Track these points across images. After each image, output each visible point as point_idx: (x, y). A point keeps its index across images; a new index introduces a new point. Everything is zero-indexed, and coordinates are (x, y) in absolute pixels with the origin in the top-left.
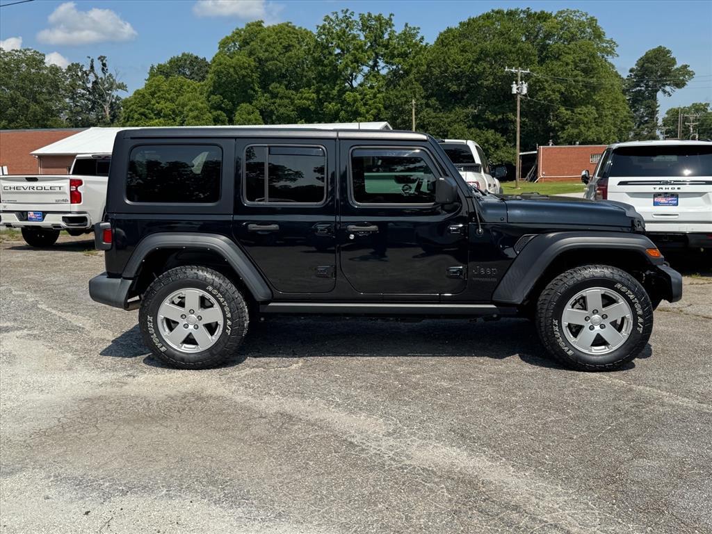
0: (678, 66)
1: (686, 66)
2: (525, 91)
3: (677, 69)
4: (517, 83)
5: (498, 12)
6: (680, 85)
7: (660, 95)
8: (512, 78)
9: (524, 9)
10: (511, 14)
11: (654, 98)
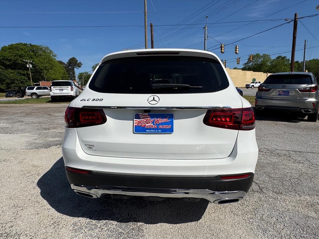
0: (78, 62)
1: (80, 62)
2: (31, 67)
3: (79, 63)
4: (28, 64)
5: (21, 43)
6: (80, 67)
7: (75, 69)
8: (27, 63)
9: (29, 43)
10: (25, 45)
11: (73, 70)
